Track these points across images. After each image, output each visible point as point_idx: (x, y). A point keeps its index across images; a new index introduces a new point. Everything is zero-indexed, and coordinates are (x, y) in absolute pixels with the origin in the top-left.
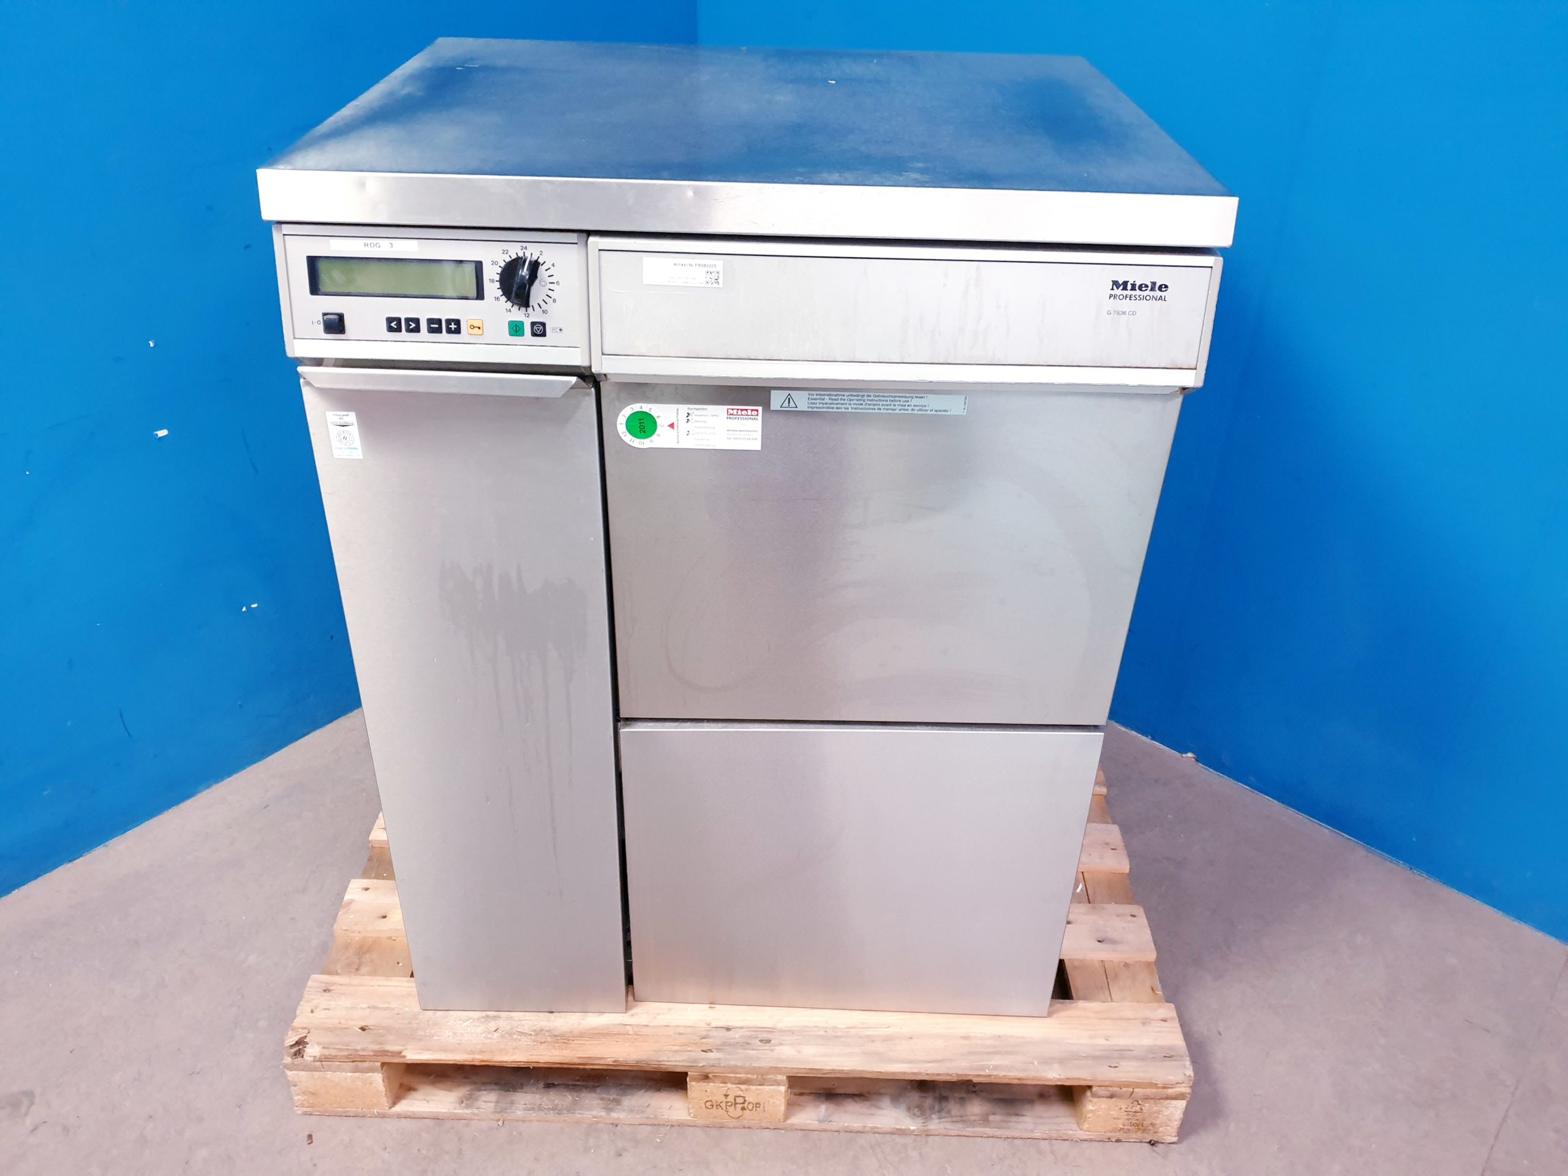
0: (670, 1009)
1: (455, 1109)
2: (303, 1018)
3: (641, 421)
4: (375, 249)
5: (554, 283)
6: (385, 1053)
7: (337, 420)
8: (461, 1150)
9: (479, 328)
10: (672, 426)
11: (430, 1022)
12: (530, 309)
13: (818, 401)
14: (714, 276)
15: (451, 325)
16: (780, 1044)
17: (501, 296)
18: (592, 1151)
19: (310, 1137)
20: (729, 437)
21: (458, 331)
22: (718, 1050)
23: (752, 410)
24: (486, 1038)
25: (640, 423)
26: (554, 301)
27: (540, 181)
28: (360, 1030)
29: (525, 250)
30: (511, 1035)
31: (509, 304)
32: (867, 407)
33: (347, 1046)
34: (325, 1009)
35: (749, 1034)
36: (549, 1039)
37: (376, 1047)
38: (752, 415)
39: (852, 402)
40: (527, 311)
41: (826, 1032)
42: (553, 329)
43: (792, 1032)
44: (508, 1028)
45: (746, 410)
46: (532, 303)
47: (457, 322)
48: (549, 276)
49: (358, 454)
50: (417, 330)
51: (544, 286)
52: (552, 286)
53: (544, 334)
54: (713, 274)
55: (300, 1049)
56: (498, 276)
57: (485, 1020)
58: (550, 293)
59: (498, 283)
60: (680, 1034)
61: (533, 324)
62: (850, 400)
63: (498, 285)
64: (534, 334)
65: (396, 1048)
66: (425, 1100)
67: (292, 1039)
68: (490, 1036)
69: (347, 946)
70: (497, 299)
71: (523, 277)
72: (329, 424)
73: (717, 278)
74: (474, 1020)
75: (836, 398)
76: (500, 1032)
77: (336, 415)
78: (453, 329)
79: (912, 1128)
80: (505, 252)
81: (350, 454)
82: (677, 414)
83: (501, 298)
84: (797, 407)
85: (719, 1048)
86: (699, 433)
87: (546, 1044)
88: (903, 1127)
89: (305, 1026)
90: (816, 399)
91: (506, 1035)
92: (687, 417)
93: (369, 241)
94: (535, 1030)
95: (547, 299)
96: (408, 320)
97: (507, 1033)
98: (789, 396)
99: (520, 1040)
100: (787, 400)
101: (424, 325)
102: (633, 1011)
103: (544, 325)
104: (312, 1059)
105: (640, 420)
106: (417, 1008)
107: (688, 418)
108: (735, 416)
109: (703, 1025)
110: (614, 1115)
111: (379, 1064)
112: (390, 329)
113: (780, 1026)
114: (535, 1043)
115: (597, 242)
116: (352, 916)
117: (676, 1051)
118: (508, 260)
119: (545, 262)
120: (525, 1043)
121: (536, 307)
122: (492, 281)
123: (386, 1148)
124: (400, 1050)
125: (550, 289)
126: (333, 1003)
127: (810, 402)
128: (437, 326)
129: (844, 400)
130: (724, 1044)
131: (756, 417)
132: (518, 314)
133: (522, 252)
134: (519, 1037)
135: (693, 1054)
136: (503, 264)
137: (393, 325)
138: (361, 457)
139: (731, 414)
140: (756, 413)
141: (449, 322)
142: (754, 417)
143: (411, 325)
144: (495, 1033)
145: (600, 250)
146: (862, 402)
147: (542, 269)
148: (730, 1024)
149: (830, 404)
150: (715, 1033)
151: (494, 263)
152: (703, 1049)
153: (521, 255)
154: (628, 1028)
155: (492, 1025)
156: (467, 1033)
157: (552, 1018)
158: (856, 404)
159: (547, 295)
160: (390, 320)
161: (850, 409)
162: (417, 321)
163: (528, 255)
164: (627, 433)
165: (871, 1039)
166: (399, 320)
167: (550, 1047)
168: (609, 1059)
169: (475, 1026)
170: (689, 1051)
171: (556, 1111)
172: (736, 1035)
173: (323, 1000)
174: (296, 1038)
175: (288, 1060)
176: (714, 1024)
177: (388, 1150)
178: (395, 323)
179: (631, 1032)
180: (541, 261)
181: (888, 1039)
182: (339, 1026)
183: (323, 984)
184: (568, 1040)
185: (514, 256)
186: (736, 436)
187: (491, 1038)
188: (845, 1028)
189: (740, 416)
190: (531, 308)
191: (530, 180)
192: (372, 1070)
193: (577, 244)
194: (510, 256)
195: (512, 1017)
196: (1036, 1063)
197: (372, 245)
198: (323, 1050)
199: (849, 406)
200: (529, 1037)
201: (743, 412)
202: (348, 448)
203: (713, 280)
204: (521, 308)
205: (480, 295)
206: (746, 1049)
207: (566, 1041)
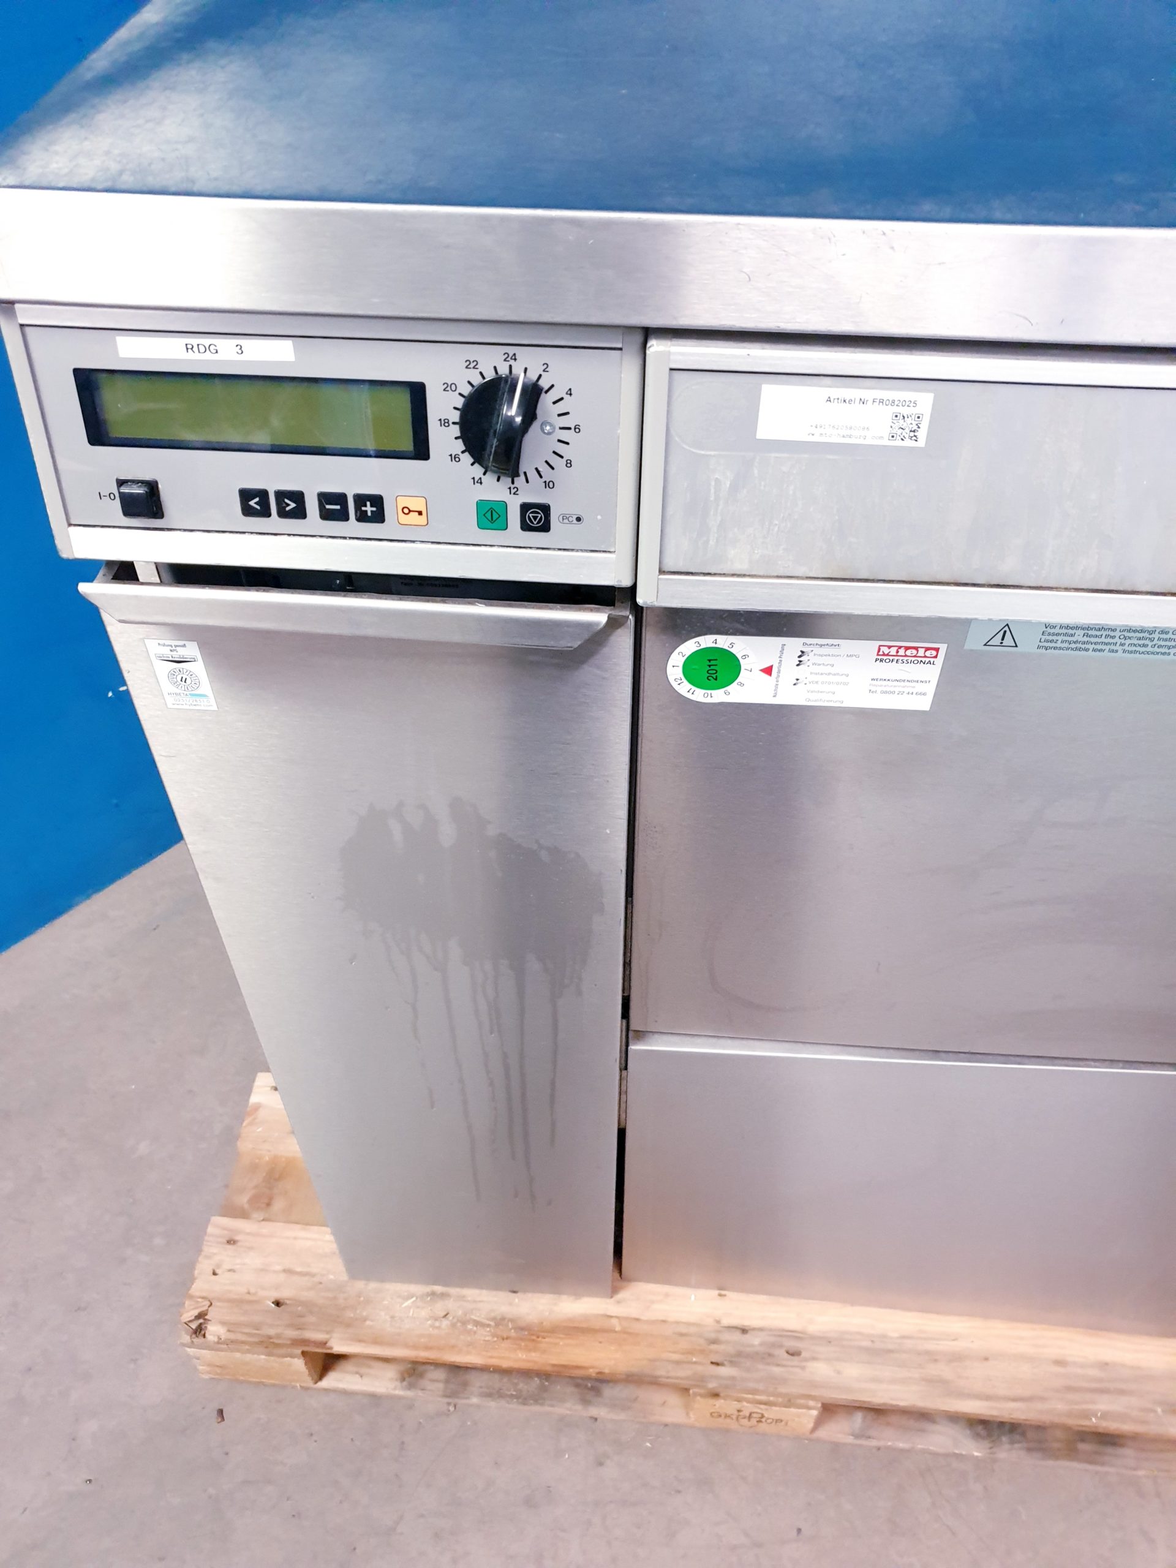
0: (667, 1295)
1: (395, 1389)
2: (202, 1285)
3: (713, 663)
4: (208, 356)
5: (570, 429)
6: (305, 1342)
7: (166, 651)
8: (403, 1443)
9: (420, 513)
10: (768, 671)
11: (362, 1299)
12: (520, 481)
13: (1060, 638)
14: (910, 424)
15: (365, 506)
16: (814, 1359)
17: (463, 452)
18: (567, 1456)
19: (221, 1412)
20: (873, 689)
21: (379, 517)
22: (733, 1363)
23: (927, 649)
24: (432, 1326)
25: (710, 666)
26: (569, 464)
27: (552, 220)
28: (273, 1305)
29: (512, 362)
30: (464, 1323)
31: (478, 470)
32: (1156, 649)
33: (258, 1330)
34: (230, 1270)
35: (772, 1339)
36: (513, 1333)
37: (292, 1333)
38: (925, 657)
39: (1128, 642)
40: (513, 483)
41: (872, 1341)
42: (565, 517)
43: (826, 1340)
44: (460, 1312)
45: (916, 648)
46: (523, 468)
47: (377, 501)
48: (559, 415)
49: (210, 703)
50: (300, 513)
51: (549, 434)
52: (565, 435)
53: (545, 528)
54: (908, 421)
55: (201, 1324)
56: (458, 413)
57: (431, 1299)
58: (561, 449)
59: (457, 427)
60: (682, 1335)
61: (525, 508)
62: (1125, 638)
63: (456, 430)
64: (526, 527)
65: (320, 1336)
66: (357, 1373)
67: (190, 1314)
68: (437, 1324)
69: (254, 1168)
70: (455, 458)
71: (510, 421)
72: (153, 658)
73: (915, 427)
74: (417, 1298)
75: (1099, 633)
76: (451, 1318)
77: (164, 645)
78: (369, 514)
79: (976, 1454)
80: (472, 365)
81: (195, 703)
82: (782, 652)
83: (462, 456)
84: (1016, 646)
85: (733, 1359)
86: (817, 682)
87: (509, 1341)
88: (964, 1453)
89: (204, 1294)
90: (1058, 634)
91: (459, 1324)
92: (800, 657)
93: (194, 341)
94: (494, 1319)
95: (554, 460)
96: (281, 495)
97: (458, 1321)
98: (1007, 628)
99: (475, 1333)
100: (1002, 632)
101: (312, 506)
102: (621, 1295)
103: (545, 509)
104: (216, 1339)
105: (710, 661)
106: (344, 1277)
107: (801, 659)
108: (891, 658)
109: (710, 1321)
110: (594, 1411)
111: (299, 1352)
112: (247, 511)
113: (812, 1329)
114: (495, 1339)
115: (669, 353)
116: (260, 1130)
117: (678, 1363)
118: (477, 381)
119: (552, 386)
120: (483, 1338)
121: (533, 475)
122: (445, 423)
123: (312, 1435)
124: (325, 1340)
125: (559, 441)
126: (238, 1261)
127: (1043, 638)
128: (338, 507)
129: (1113, 637)
130: (739, 1354)
131: (932, 660)
132: (494, 489)
133: (507, 364)
134: (475, 1328)
135: (699, 1368)
136: (467, 390)
137: (252, 503)
138: (215, 708)
139: (884, 655)
140: (934, 653)
141: (360, 499)
142: (927, 660)
143: (288, 505)
144: (443, 1319)
145: (671, 369)
146: (1147, 642)
147: (546, 400)
148: (746, 1323)
149: (1084, 643)
150: (726, 1336)
151: (449, 387)
152: (713, 1361)
153: (503, 371)
154: (614, 1321)
155: (440, 1307)
156: (408, 1317)
157: (517, 1300)
158: (1135, 645)
159: (554, 452)
160: (246, 495)
161: (1120, 652)
162: (298, 497)
163: (518, 371)
164: (684, 679)
165: (933, 1357)
166: (263, 494)
167: (515, 1346)
168: (591, 1370)
169: (418, 1307)
170: (695, 1363)
171: (520, 1400)
172: (755, 1341)
173: (225, 1257)
174: (196, 1312)
175: (186, 1338)
176: (726, 1322)
177: (314, 1438)
178: (257, 500)
179: (618, 1328)
180: (544, 383)
181: (956, 1358)
182: (248, 1297)
183: (226, 1232)
184: (538, 1337)
185: (490, 375)
186: (885, 689)
187: (439, 1328)
188: (898, 1338)
189: (901, 658)
190: (522, 477)
191: (528, 216)
192: (292, 1356)
193: (621, 349)
194: (481, 373)
195: (464, 1297)
196: (1159, 1410)
197: (202, 349)
198: (228, 1333)
199: (1120, 648)
200: (488, 1329)
201: (909, 652)
202: (191, 695)
203: (907, 430)
204: (502, 478)
205: (421, 451)
206: (768, 1364)
207: (534, 1338)
